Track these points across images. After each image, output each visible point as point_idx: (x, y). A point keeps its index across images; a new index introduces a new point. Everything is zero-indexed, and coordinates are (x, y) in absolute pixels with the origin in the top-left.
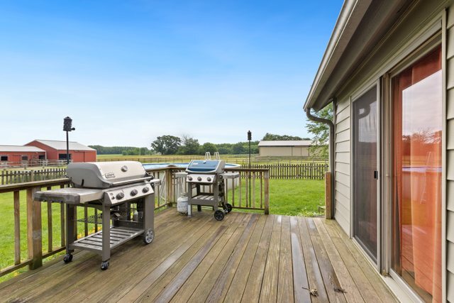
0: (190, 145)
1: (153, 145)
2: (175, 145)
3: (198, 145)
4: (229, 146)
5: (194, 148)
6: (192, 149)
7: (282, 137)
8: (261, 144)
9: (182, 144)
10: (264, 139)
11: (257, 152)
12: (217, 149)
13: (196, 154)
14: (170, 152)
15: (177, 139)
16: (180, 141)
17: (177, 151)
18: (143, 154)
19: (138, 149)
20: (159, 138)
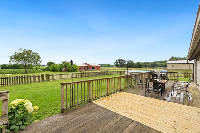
0: (130, 63)
1: (114, 63)
2: (123, 63)
3: (134, 63)
4: (149, 63)
5: (132, 65)
6: (131, 65)
7: (182, 58)
8: (169, 62)
9: (126, 63)
10: (170, 60)
11: (166, 66)
12: (143, 65)
13: (133, 67)
14: (121, 66)
15: (124, 61)
16: (125, 61)
17: (124, 66)
18: (109, 67)
19: (107, 65)
20: (117, 60)
